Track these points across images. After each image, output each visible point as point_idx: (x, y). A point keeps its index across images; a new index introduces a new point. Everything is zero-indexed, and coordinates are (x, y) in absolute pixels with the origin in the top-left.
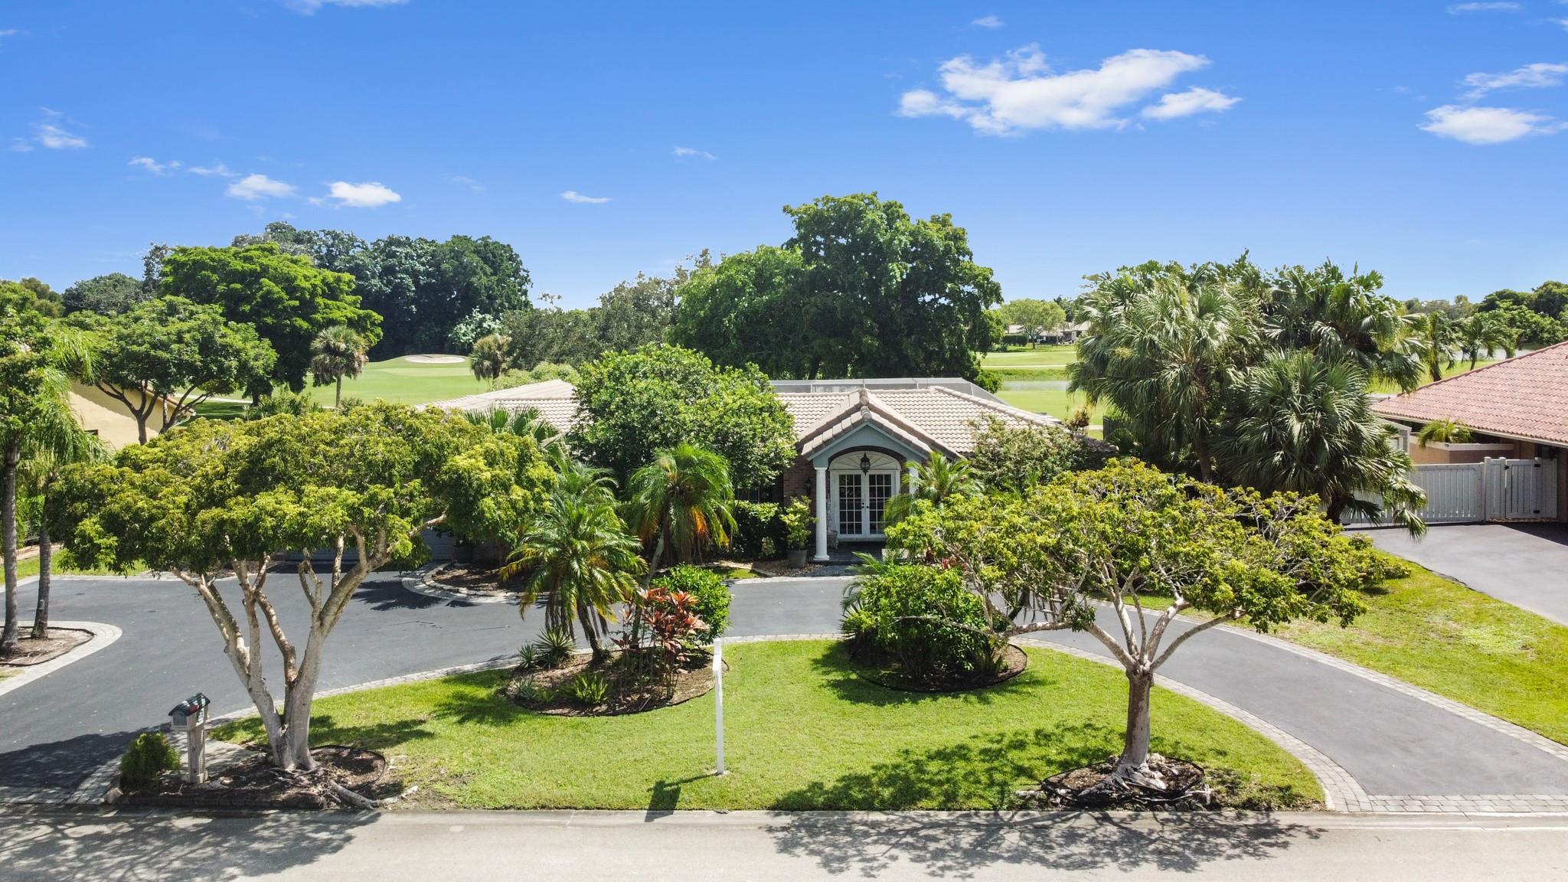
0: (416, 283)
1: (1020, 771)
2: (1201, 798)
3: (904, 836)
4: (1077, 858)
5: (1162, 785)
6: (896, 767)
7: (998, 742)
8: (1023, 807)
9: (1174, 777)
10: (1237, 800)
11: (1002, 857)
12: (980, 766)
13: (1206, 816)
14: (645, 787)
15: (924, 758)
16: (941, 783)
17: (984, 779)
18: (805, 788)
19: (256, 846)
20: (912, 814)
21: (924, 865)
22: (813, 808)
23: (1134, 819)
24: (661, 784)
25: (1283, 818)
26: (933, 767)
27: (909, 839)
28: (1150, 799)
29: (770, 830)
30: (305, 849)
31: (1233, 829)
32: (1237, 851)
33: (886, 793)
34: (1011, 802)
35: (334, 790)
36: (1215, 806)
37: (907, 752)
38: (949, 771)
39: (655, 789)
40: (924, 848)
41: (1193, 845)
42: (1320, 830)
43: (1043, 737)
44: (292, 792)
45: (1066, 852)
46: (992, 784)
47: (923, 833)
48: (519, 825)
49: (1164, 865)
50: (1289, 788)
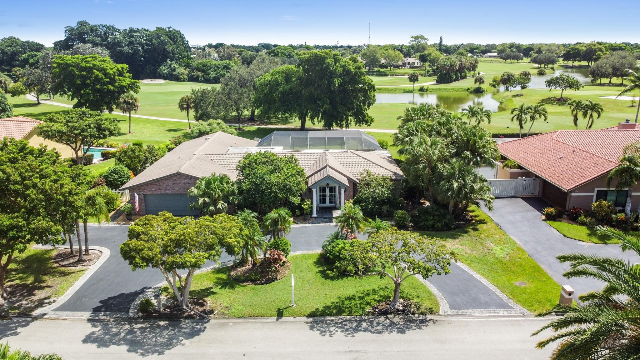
0: (143, 48)
1: (368, 304)
2: (410, 312)
3: (339, 324)
4: (378, 331)
5: (401, 308)
6: (337, 303)
7: (363, 293)
8: (368, 315)
9: (405, 306)
10: (419, 312)
11: (361, 330)
12: (358, 302)
13: (410, 317)
14: (275, 310)
15: (344, 300)
16: (348, 308)
17: (359, 306)
18: (315, 310)
19: (183, 330)
20: (341, 317)
21: (344, 333)
22: (317, 316)
23: (394, 317)
24: (279, 309)
25: (429, 317)
26: (346, 302)
27: (340, 325)
28: (398, 312)
29: (307, 323)
30: (195, 331)
31: (416, 321)
32: (416, 328)
33: (335, 311)
34: (365, 313)
35: (197, 313)
36: (413, 314)
37: (340, 297)
38: (350, 304)
39: (278, 311)
40: (344, 328)
41: (406, 326)
42: (436, 321)
43: (374, 291)
44: (186, 314)
45: (377, 329)
46: (361, 308)
47: (344, 323)
48: (246, 322)
49: (398, 332)
50: (432, 308)
